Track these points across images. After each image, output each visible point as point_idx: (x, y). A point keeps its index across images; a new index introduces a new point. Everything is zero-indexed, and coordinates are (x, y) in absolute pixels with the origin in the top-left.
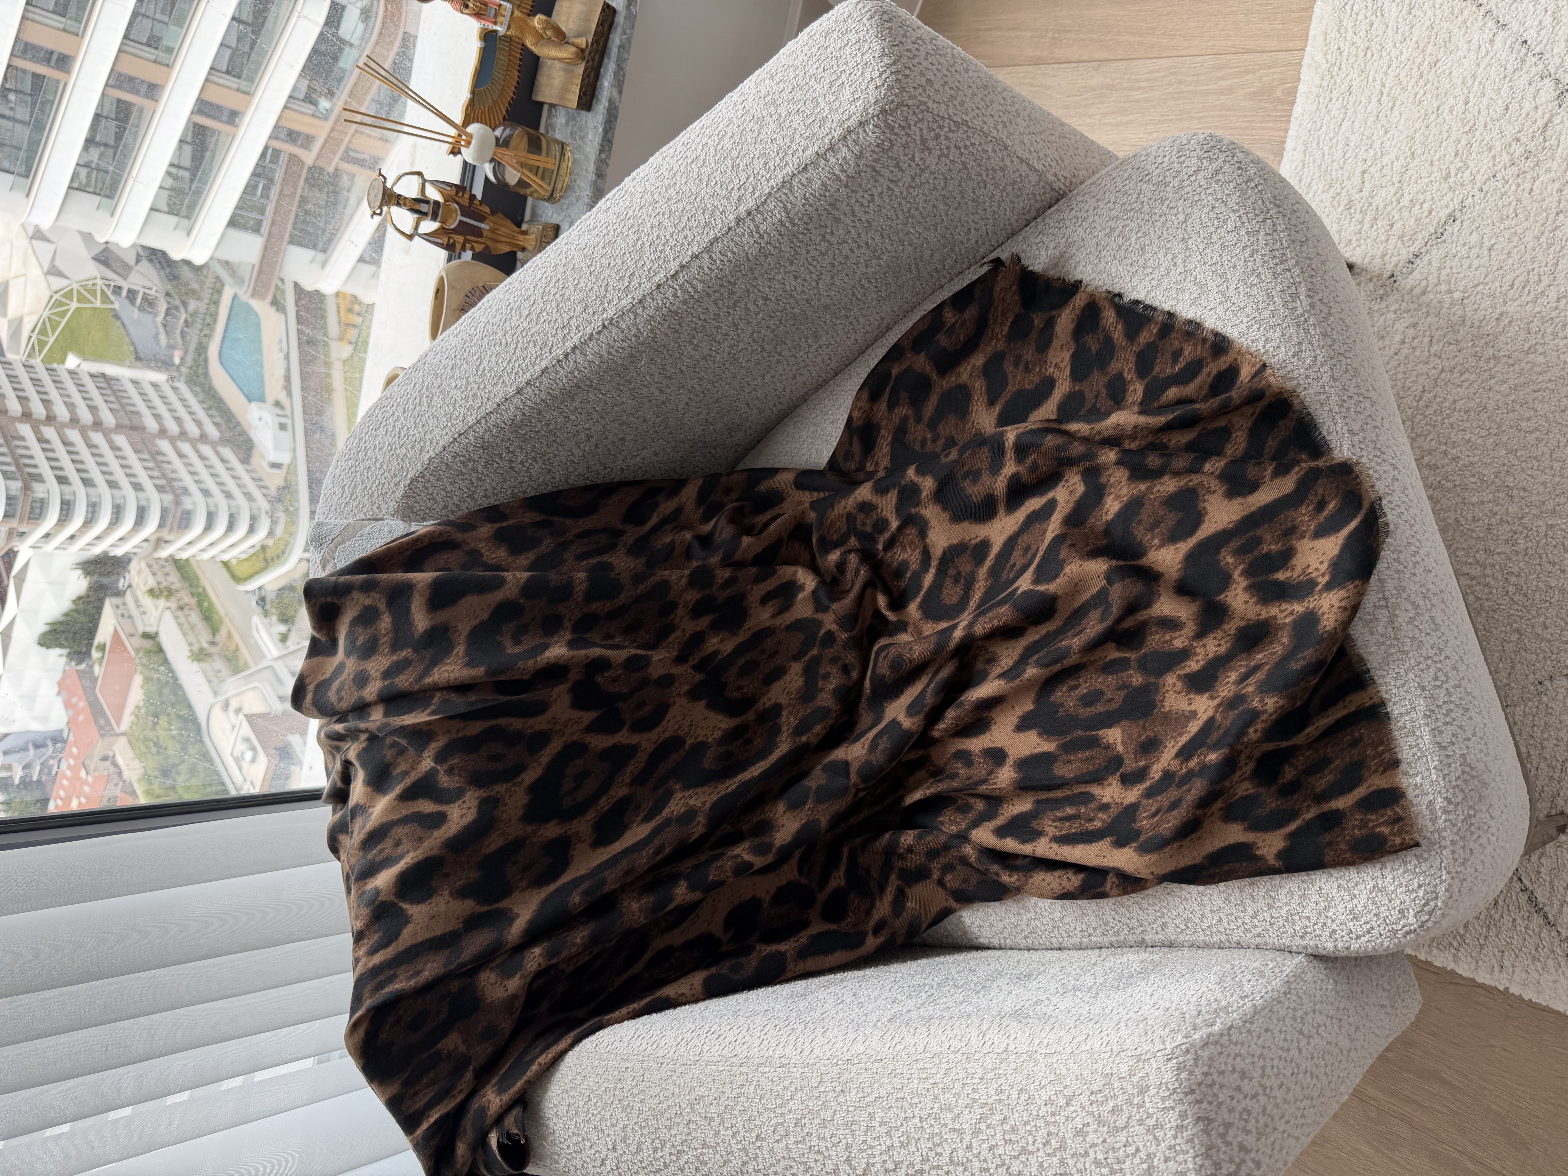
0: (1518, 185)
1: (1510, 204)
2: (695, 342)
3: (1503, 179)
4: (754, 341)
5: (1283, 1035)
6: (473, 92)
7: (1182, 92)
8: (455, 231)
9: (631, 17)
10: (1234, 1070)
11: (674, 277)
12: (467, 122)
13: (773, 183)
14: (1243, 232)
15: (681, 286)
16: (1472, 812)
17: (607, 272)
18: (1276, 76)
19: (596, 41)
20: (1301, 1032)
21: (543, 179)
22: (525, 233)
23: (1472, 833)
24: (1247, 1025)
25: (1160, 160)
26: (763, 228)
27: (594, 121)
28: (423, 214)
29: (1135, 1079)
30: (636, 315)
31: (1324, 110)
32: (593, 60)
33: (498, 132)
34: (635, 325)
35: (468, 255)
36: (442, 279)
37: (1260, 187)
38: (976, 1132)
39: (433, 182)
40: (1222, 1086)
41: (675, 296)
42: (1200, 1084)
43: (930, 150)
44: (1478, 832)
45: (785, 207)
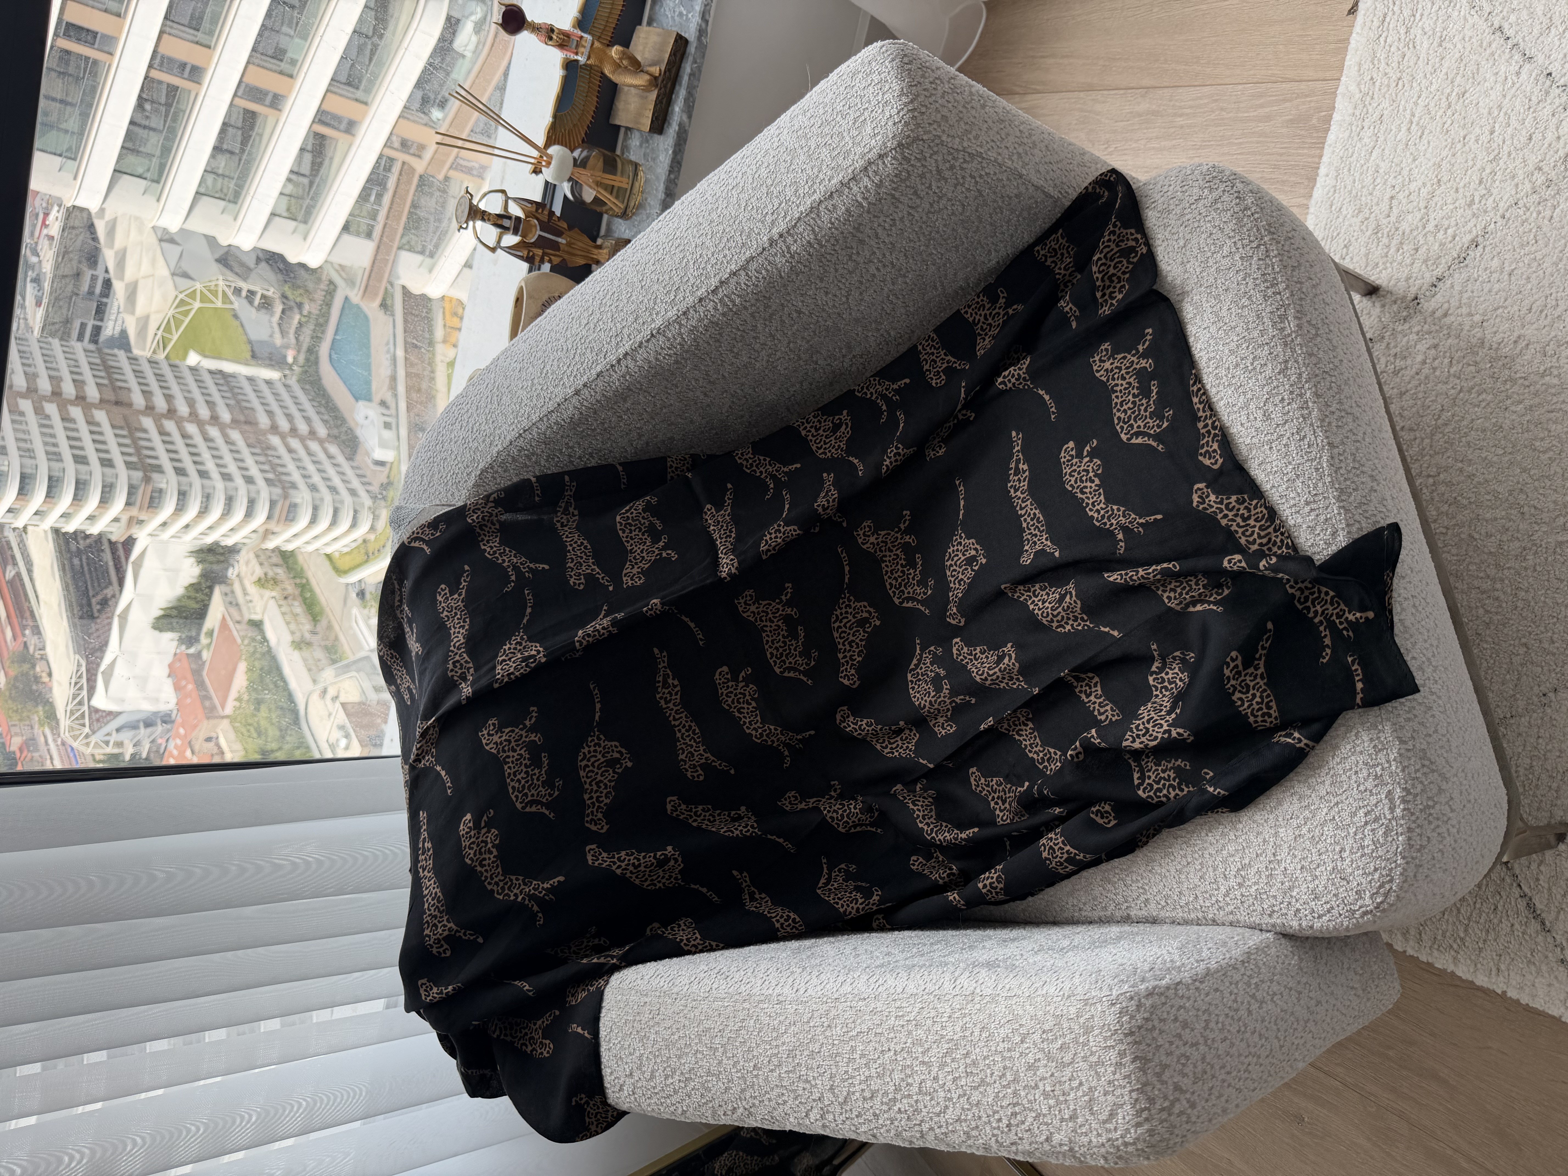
0: (1539, 213)
1: (1530, 231)
2: (735, 350)
3: (1525, 206)
4: (791, 350)
5: (1233, 997)
6: (555, 116)
7: (1223, 119)
8: (534, 245)
9: (702, 47)
10: (1176, 1019)
11: (714, 292)
12: (548, 144)
13: (802, 208)
14: (1237, 257)
15: (721, 300)
16: (1430, 803)
17: (656, 286)
18: (1312, 104)
19: (668, 69)
20: (1253, 996)
21: (617, 197)
22: (600, 247)
23: (1430, 823)
24: (1197, 984)
25: (1165, 189)
26: (793, 248)
27: (665, 144)
28: (505, 229)
29: (1082, 1020)
30: (681, 325)
31: (1356, 138)
32: (665, 87)
33: (576, 154)
34: (680, 334)
35: (546, 267)
36: (521, 288)
37: (1256, 216)
38: (943, 1065)
39: (516, 200)
40: (1161, 1032)
41: (715, 309)
42: (1140, 1028)
43: (946, 180)
44: (1436, 823)
45: (813, 230)
